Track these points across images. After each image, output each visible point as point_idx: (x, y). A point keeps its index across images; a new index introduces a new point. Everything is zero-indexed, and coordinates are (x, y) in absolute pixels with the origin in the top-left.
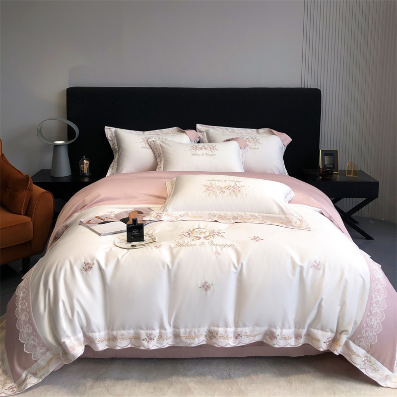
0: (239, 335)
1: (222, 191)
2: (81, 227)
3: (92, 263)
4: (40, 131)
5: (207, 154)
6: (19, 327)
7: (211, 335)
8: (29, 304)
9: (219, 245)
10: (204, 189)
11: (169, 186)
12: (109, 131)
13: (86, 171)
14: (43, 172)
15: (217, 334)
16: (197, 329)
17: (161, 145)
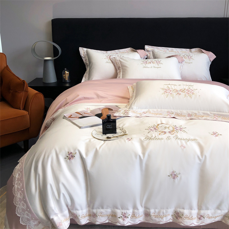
0: (202, 216)
1: (178, 93)
2: (65, 120)
3: (74, 153)
4: (33, 50)
5: (154, 67)
6: (16, 203)
7: (177, 215)
8: (23, 185)
9: (184, 139)
10: (163, 91)
11: (131, 90)
12: (83, 51)
13: (67, 79)
14: (37, 80)
15: (183, 215)
16: (165, 210)
17: (120, 60)
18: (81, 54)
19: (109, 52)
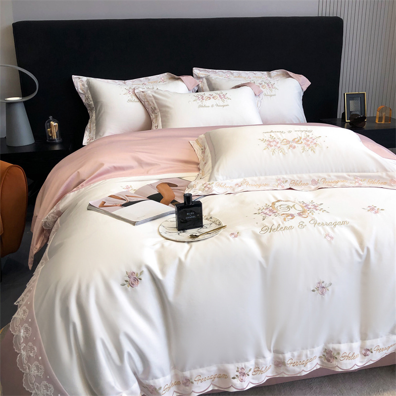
0: (368, 350)
1: (291, 146)
3: (139, 272)
5: (217, 105)
7: (329, 355)
10: (264, 145)
11: (197, 147)
13: (55, 137)
15: (338, 354)
16: (310, 351)
17: (153, 96)
18: (77, 89)
19: (129, 82)
